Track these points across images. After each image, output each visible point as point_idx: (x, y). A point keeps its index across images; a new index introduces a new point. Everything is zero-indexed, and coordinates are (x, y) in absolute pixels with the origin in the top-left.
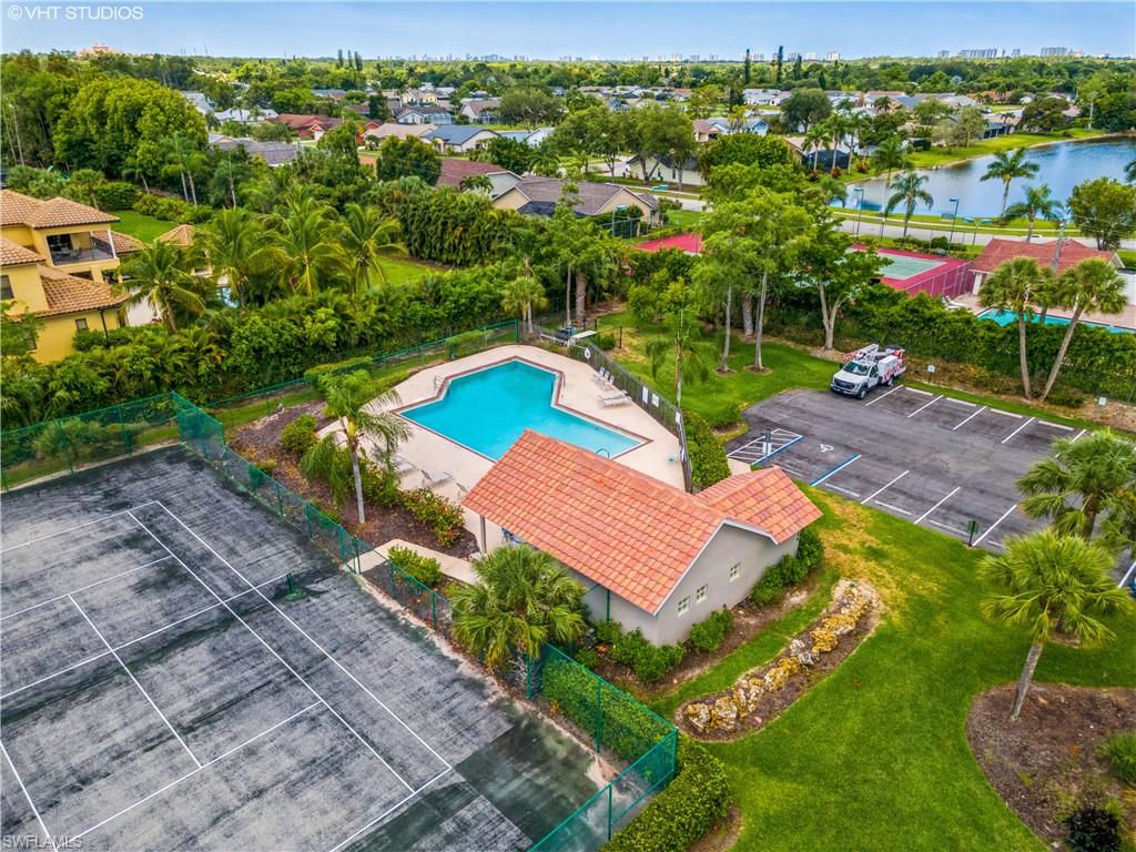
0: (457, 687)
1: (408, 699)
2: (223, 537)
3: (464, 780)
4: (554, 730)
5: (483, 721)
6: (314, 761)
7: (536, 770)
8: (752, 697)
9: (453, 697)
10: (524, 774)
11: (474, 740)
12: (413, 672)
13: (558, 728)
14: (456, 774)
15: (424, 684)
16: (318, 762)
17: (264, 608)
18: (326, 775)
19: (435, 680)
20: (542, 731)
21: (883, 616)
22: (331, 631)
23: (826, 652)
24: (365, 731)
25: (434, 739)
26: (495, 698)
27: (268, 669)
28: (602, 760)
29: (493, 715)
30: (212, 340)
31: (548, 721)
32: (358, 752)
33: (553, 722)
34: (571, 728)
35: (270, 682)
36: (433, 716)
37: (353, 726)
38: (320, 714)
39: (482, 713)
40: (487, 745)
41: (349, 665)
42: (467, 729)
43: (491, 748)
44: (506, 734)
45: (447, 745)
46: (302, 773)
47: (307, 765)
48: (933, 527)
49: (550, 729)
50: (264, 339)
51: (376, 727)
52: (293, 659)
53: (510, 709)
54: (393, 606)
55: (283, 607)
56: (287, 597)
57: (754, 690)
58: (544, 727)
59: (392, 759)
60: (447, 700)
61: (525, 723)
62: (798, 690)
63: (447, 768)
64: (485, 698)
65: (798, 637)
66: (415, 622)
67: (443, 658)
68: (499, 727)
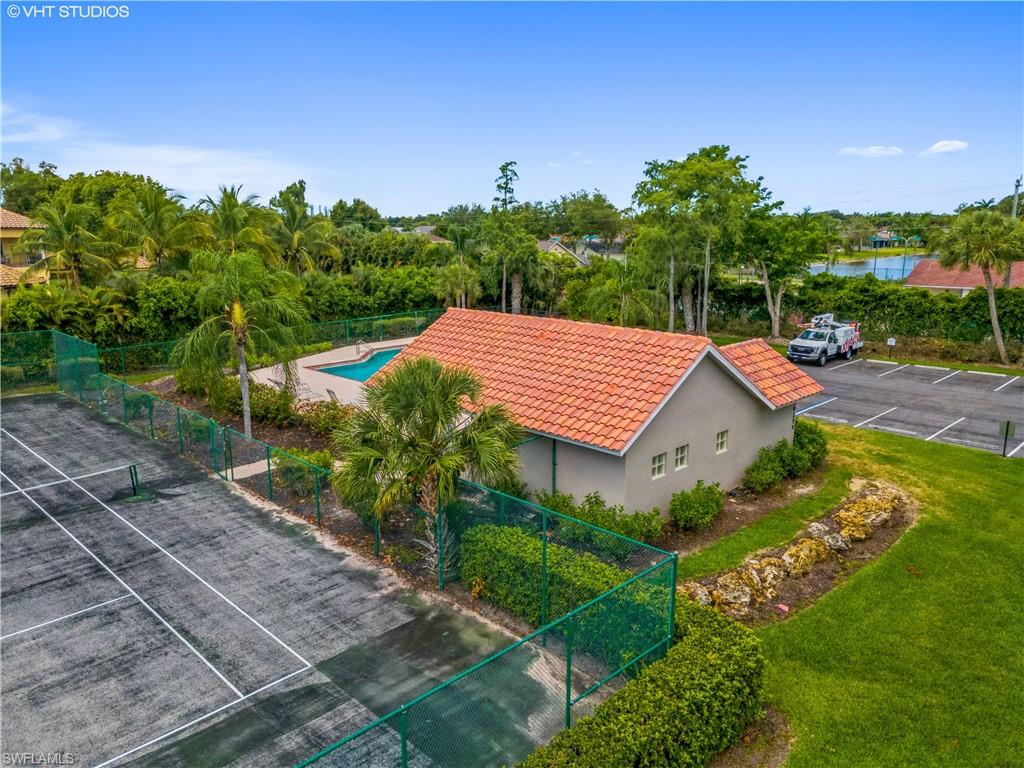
0: (338, 578)
1: (262, 591)
2: (67, 454)
3: (328, 680)
4: (476, 622)
5: (370, 614)
6: (92, 660)
7: (446, 668)
8: (769, 579)
9: (331, 588)
10: (427, 673)
11: (353, 634)
12: (278, 565)
13: (482, 620)
14: (317, 673)
15: (290, 576)
16: (98, 661)
17: (93, 507)
18: (103, 678)
19: (308, 571)
20: (458, 624)
21: (922, 511)
22: (176, 528)
23: (860, 541)
24: (186, 625)
25: (292, 634)
26: (391, 589)
27: (67, 563)
28: (549, 656)
29: (386, 606)
30: (116, 300)
31: (466, 612)
32: (167, 649)
33: (475, 614)
34: (502, 620)
35: (66, 576)
36: (295, 608)
37: (169, 619)
38: (123, 609)
39: (369, 605)
40: (371, 639)
41: (188, 559)
42: (344, 622)
43: (379, 642)
44: (403, 627)
45: (310, 639)
46: (65, 675)
47: (77, 666)
48: (950, 444)
49: (469, 622)
50: (174, 300)
51: (204, 620)
52: (108, 554)
53: (411, 600)
54: (267, 506)
55: (117, 507)
56: (127, 499)
57: (770, 573)
58: (461, 619)
59: (218, 657)
60: (321, 592)
61: (432, 615)
62: (832, 578)
63: (305, 666)
64: (376, 589)
65: (817, 519)
66: (292, 519)
67: (324, 551)
68: (393, 619)
